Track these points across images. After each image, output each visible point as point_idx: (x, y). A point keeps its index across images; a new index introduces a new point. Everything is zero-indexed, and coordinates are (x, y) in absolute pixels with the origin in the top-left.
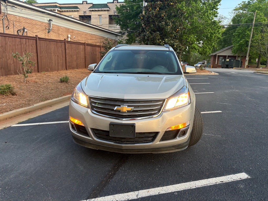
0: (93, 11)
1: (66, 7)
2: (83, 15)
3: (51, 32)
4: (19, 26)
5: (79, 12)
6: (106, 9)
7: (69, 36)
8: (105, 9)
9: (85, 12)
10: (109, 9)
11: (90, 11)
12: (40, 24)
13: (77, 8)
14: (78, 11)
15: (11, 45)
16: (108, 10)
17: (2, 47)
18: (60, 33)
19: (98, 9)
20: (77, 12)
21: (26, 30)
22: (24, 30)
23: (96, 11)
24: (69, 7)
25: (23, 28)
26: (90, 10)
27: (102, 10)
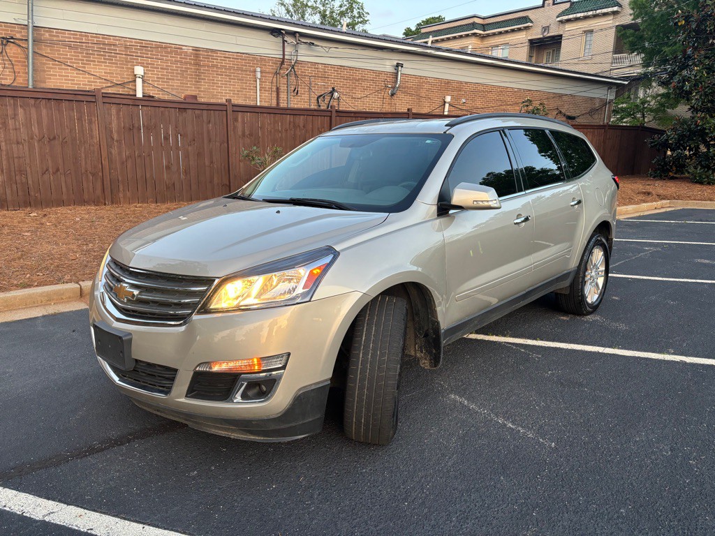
0: (569, 21)
1: (498, 22)
2: (541, 36)
3: (399, 94)
4: (321, 87)
5: (530, 32)
6: (610, 10)
7: (448, 99)
8: (605, 11)
9: (546, 29)
10: (619, 9)
11: (561, 22)
12: (373, 76)
13: (526, 19)
14: (527, 28)
15: (271, 131)
16: (614, 13)
17: (252, 136)
18: (423, 94)
19: (586, 14)
20: (524, 33)
21: (336, 95)
22: (333, 94)
23: (577, 19)
24: (506, 21)
25: (331, 89)
26: (559, 21)
27: (595, 16)
